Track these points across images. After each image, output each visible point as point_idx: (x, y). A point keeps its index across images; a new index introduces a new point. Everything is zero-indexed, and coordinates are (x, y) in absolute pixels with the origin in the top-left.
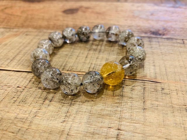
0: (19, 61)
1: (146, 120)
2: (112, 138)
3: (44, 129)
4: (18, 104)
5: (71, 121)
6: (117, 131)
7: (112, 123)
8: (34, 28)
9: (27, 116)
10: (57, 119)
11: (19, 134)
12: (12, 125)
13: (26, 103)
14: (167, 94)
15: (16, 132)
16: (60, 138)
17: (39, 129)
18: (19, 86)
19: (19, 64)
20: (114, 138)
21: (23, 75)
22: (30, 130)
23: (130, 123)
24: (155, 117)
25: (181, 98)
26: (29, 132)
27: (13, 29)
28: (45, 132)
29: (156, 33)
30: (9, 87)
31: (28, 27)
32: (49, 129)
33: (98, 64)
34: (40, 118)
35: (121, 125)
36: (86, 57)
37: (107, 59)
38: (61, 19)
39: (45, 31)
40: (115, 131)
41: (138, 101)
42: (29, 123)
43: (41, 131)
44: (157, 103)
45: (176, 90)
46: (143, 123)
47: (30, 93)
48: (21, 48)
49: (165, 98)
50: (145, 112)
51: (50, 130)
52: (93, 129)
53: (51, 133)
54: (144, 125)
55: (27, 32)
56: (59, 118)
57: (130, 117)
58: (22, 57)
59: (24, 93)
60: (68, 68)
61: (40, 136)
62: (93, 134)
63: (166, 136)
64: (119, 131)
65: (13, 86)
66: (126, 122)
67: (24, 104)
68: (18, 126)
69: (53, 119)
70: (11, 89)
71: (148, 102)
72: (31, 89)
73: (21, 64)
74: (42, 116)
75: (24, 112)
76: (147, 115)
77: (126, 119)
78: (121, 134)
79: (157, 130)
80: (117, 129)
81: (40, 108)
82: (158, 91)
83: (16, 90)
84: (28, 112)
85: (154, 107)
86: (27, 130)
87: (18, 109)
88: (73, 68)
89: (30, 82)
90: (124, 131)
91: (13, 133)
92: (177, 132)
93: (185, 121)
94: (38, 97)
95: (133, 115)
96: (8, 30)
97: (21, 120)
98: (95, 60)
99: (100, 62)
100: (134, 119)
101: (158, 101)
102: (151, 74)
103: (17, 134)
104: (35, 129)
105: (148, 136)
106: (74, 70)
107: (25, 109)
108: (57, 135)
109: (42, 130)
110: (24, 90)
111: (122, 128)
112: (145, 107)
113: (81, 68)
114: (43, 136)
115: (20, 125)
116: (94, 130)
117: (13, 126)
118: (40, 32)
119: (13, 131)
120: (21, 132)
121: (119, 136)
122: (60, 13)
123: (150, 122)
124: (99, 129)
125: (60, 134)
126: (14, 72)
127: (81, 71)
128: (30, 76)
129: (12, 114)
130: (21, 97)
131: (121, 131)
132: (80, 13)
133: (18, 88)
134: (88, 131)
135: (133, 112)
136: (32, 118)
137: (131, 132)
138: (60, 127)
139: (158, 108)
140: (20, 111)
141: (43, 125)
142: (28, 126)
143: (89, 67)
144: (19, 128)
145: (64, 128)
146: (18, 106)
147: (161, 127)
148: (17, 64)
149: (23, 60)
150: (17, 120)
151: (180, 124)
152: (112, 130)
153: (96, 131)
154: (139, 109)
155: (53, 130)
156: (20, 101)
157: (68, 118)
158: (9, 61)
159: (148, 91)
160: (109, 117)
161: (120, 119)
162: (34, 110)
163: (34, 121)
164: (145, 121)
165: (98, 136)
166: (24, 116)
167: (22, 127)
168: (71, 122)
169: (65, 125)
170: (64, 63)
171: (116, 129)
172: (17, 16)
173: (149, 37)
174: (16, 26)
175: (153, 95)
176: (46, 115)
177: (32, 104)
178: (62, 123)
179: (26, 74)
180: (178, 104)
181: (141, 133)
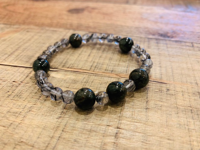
0: (17, 56)
1: (149, 119)
2: (111, 136)
3: (38, 124)
4: (12, 99)
5: (67, 117)
6: (116, 129)
7: (111, 121)
8: (37, 26)
9: (21, 110)
10: (53, 115)
11: (11, 128)
12: (3, 119)
13: (21, 98)
14: (172, 95)
15: (7, 126)
16: (54, 134)
17: (33, 124)
18: (15, 81)
19: (17, 60)
20: (113, 136)
21: (21, 70)
22: (22, 124)
23: (130, 122)
24: (158, 117)
25: (187, 100)
26: (22, 127)
27: (14, 25)
28: (38, 127)
29: (165, 35)
30: (4, 81)
31: (29, 24)
32: (43, 124)
33: (101, 63)
34: (34, 113)
35: (121, 123)
36: (89, 56)
37: (111, 59)
38: (65, 17)
39: (47, 28)
40: (114, 129)
41: (140, 100)
42: (22, 118)
43: (34, 126)
44: (161, 103)
45: (183, 91)
46: (144, 122)
47: (26, 88)
48: (20, 44)
49: (169, 99)
50: (147, 112)
51: (44, 126)
52: (90, 126)
53: (45, 128)
54: (146, 125)
55: (28, 29)
56: (55, 114)
57: (131, 116)
58: (21, 53)
59: (19, 88)
60: (69, 65)
61: (33, 131)
62: (90, 131)
63: (169, 136)
64: (118, 129)
65: (9, 81)
66: (126, 121)
67: (18, 99)
68: (10, 120)
69: (48, 114)
70: (6, 83)
71: (151, 102)
72: (27, 84)
73: (19, 60)
74: (36, 111)
75: (18, 106)
76: (149, 114)
77: (127, 118)
78: (120, 133)
79: (159, 130)
80: (117, 127)
81: (35, 103)
82: (163, 92)
83: (11, 84)
84: (22, 107)
85: (158, 107)
86: (19, 124)
87: (12, 103)
88: (74, 65)
89: (27, 77)
90: (123, 129)
91: (4, 127)
92: (180, 133)
93: (189, 122)
94: (34, 92)
95: (134, 115)
96: (8, 26)
97: (14, 114)
98: (98, 59)
99: (103, 61)
100: (135, 118)
101: (162, 101)
102: (156, 75)
103: (8, 128)
104: (28, 123)
105: (149, 136)
106: (75, 67)
107: (19, 104)
108: (52, 131)
109: (36, 125)
110: (20, 84)
111: (122, 126)
112: (148, 107)
113: (83, 66)
114: (36, 131)
115: (12, 119)
116: (92, 127)
117: (5, 119)
118: (42, 29)
119: (4, 125)
120: (12, 126)
121: (118, 135)
122: (65, 13)
123: (152, 122)
124: (96, 127)
125: (55, 130)
126: (11, 67)
127: (82, 68)
128: (28, 72)
129: (5, 108)
130: (16, 91)
131: (120, 130)
132: (86, 13)
133: (14, 83)
134: (86, 128)
135: (135, 111)
136: (26, 112)
137: (131, 131)
138: (56, 123)
139: (162, 108)
140: (14, 105)
141: (37, 120)
142: (21, 121)
143: (91, 65)
144: (11, 122)
145: (59, 124)
146: (12, 100)
147: (163, 127)
148: (15, 59)
149: (22, 55)
150: (10, 114)
151: (184, 125)
152: (110, 128)
153: (93, 129)
154: (141, 108)
155: (47, 125)
156: (15, 96)
157: (64, 114)
158: (7, 56)
159: (152, 91)
160: (108, 115)
161: (120, 117)
162: (29, 105)
163: (27, 116)
164: (147, 120)
165: (95, 133)
166: (18, 110)
167: (14, 121)
168: (68, 119)
169: (60, 121)
170: (65, 60)
171: (115, 127)
172: (20, 13)
173: (157, 39)
174: (18, 23)
175: (157, 95)
176: (42, 110)
177: (27, 99)
178: (57, 119)
179: (23, 69)
180: (183, 106)
181: (142, 132)
